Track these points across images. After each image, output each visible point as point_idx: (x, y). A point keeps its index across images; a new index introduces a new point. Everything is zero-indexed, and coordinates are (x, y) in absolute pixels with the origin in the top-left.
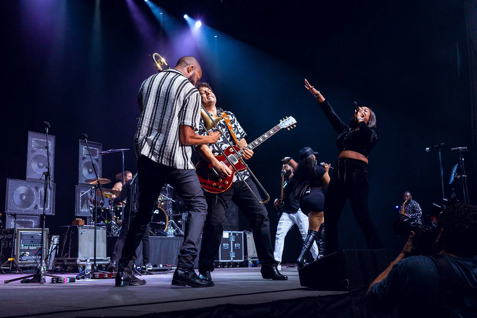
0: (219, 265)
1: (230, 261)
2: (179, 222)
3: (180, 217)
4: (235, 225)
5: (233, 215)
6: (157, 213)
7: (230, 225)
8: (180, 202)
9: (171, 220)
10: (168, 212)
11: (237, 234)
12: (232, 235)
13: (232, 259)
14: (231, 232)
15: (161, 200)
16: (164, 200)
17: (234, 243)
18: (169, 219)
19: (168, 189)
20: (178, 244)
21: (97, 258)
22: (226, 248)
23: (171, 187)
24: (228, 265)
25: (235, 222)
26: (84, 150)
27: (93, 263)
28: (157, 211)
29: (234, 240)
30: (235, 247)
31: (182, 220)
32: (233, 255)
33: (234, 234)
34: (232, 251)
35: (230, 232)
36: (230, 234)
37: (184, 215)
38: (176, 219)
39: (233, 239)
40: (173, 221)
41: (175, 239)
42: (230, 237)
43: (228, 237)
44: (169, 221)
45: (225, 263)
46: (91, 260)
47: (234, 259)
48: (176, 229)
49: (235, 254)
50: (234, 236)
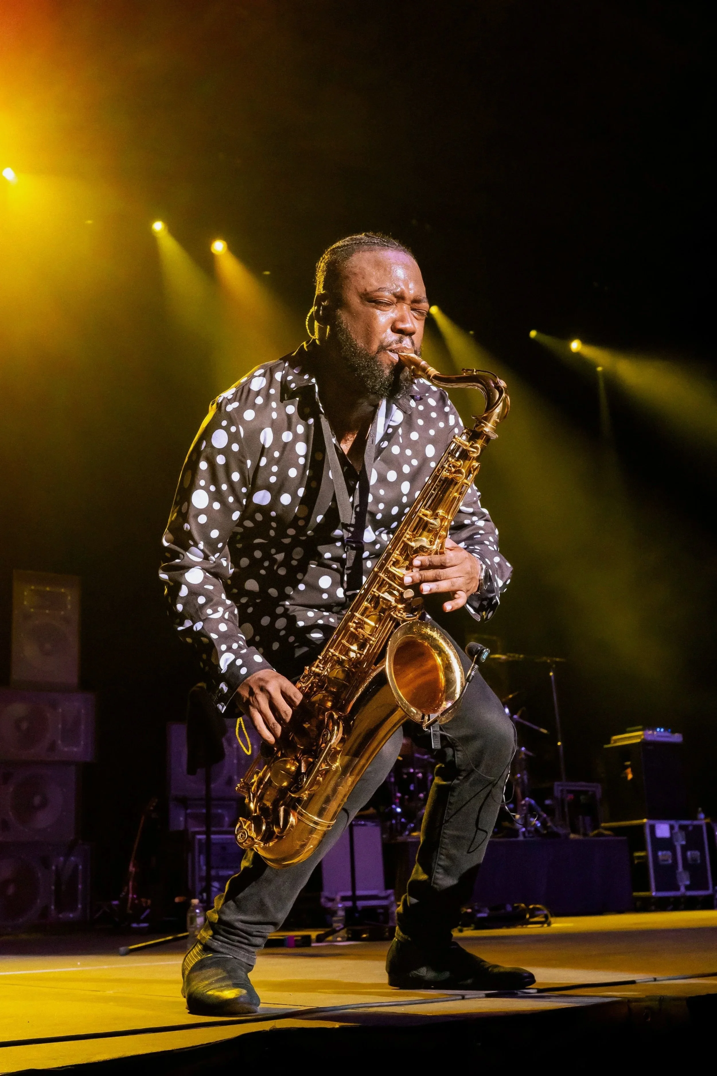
0: (652, 904)
1: (678, 893)
2: (548, 802)
3: (549, 793)
11: (691, 829)
12: (676, 829)
13: (683, 889)
14: (676, 823)
17: (685, 849)
21: (359, 893)
22: (667, 863)
24: (673, 903)
27: (349, 904)
29: (685, 843)
30: (687, 859)
31: (555, 798)
32: (684, 879)
33: (682, 828)
34: (680, 868)
35: (672, 822)
36: (672, 828)
37: (558, 785)
38: (540, 795)
39: (680, 841)
40: (532, 801)
42: (674, 836)
43: (669, 836)
44: (524, 802)
45: (667, 898)
46: (344, 899)
47: (687, 888)
49: (691, 876)
50: (684, 833)
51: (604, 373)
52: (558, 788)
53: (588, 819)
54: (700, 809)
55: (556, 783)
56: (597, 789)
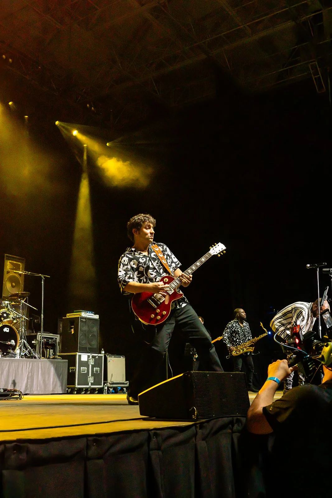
0: (75, 391)
1: (88, 386)
2: (33, 342)
3: (35, 337)
4: (95, 347)
5: (93, 336)
6: (7, 331)
7: (90, 346)
8: (36, 321)
9: (23, 340)
10: (21, 331)
11: (97, 357)
12: (91, 357)
13: (90, 384)
14: (91, 355)
15: (13, 317)
16: (17, 317)
17: (93, 366)
18: (21, 339)
19: (23, 305)
20: (29, 366)
22: (84, 372)
23: (25, 303)
24: (85, 391)
25: (95, 343)
26: (8, 265)
28: (7, 329)
29: (93, 364)
30: (93, 371)
31: (37, 340)
32: (91, 380)
33: (93, 357)
34: (90, 375)
35: (89, 354)
36: (89, 356)
37: (39, 335)
38: (30, 339)
39: (92, 362)
40: (25, 341)
41: (26, 361)
42: (89, 360)
43: (87, 360)
44: (21, 341)
45: (82, 388)
47: (92, 384)
48: (28, 350)
49: (94, 379)
50: (93, 360)
51: (87, 147)
52: (39, 336)
53: (52, 351)
54: (103, 349)
55: (38, 333)
56: (58, 338)
